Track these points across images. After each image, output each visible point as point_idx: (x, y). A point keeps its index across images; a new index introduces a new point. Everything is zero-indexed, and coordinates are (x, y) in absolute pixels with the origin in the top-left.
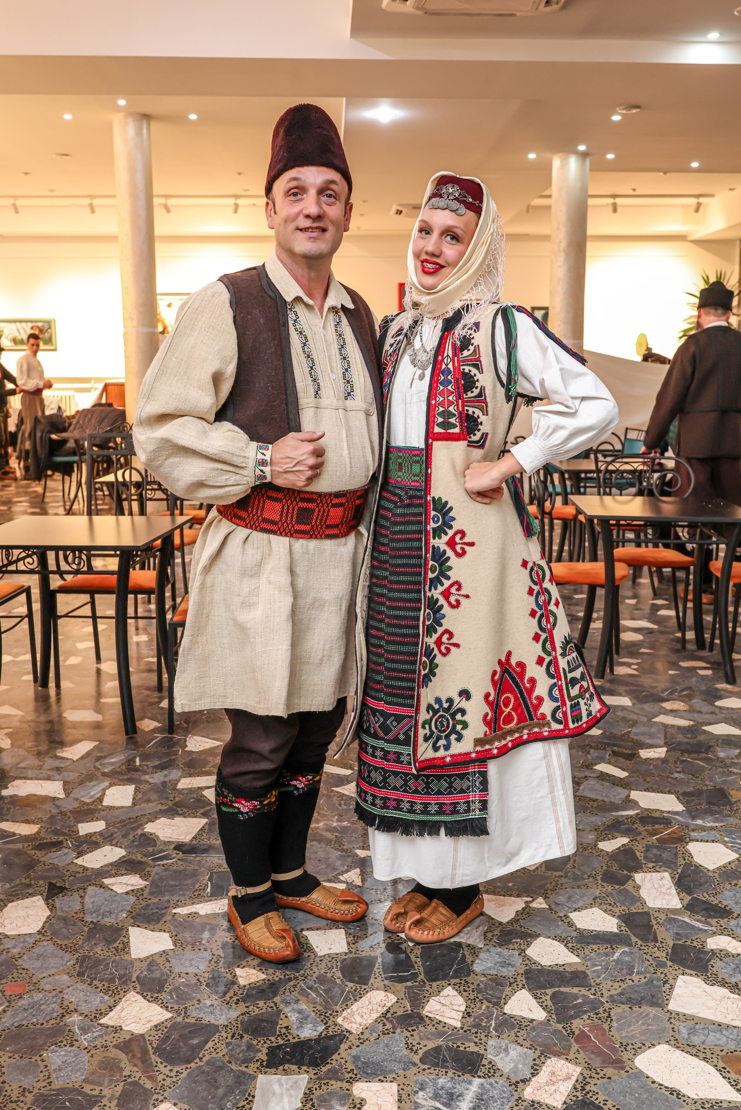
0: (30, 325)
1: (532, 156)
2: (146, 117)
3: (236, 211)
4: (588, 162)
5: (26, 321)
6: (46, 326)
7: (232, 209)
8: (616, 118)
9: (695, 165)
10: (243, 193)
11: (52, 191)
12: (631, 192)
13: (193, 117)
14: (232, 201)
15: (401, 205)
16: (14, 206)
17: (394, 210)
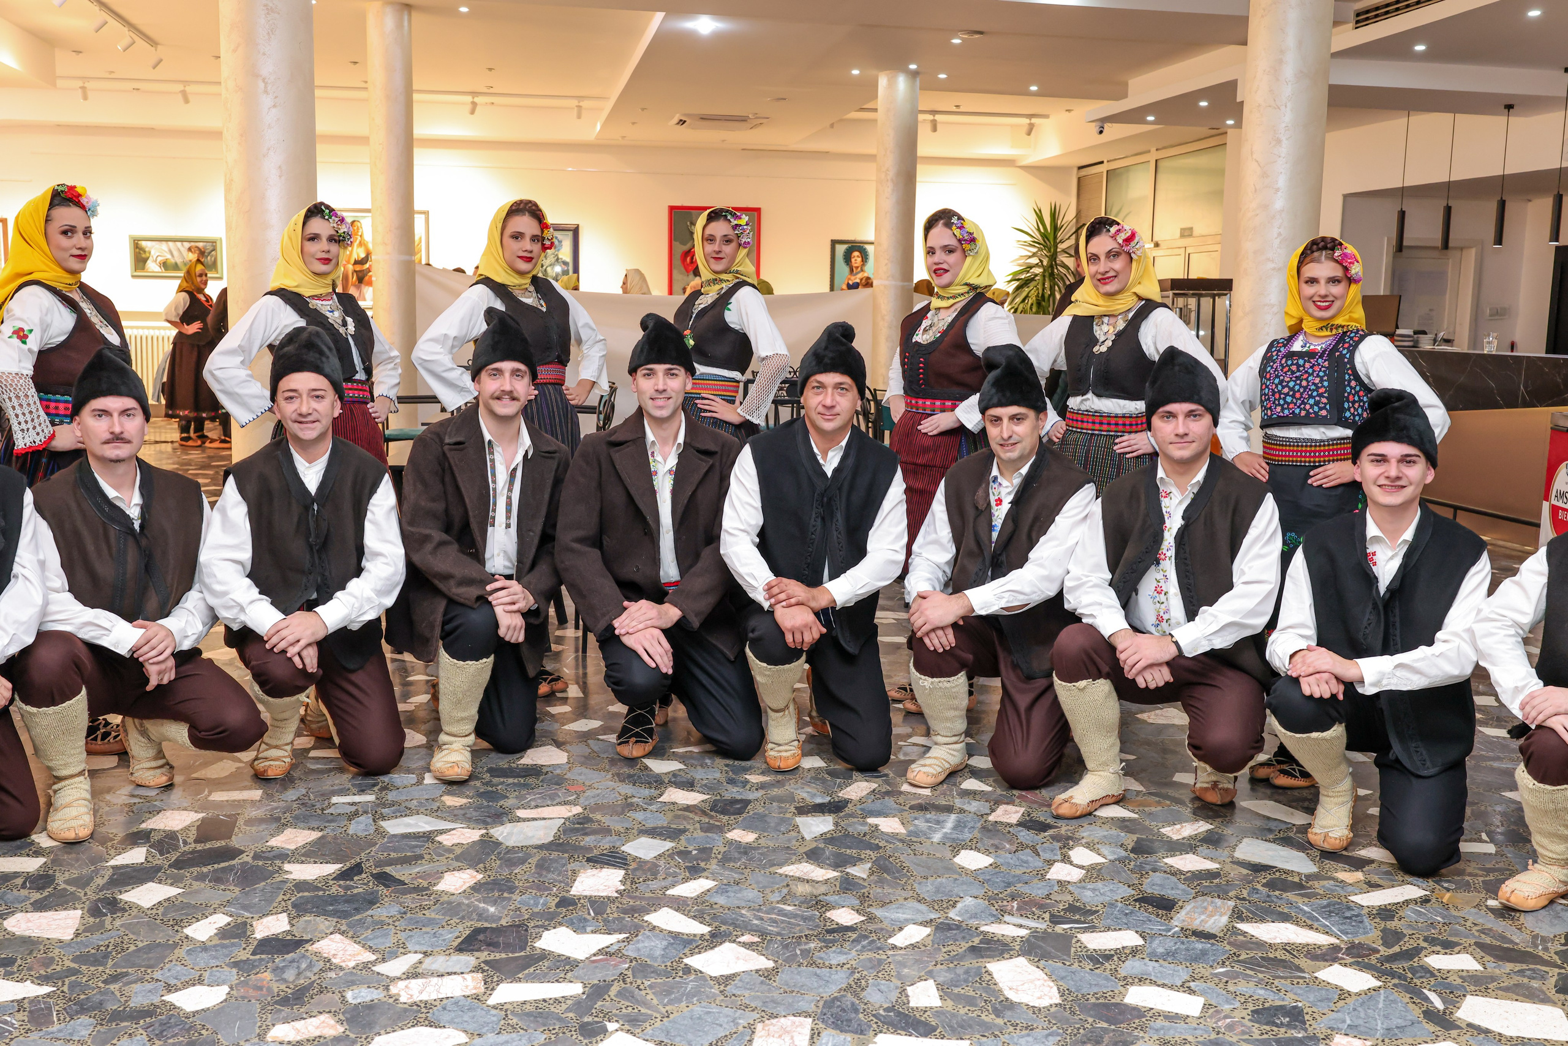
0: (187, 245)
1: (856, 72)
2: (408, 7)
3: (472, 112)
4: (918, 80)
5: (182, 240)
6: (209, 247)
7: (469, 107)
8: (956, 41)
9: (1034, 88)
10: (486, 90)
12: (954, 109)
13: (464, 9)
14: (469, 99)
15: (685, 115)
16: (184, 94)
17: (676, 120)
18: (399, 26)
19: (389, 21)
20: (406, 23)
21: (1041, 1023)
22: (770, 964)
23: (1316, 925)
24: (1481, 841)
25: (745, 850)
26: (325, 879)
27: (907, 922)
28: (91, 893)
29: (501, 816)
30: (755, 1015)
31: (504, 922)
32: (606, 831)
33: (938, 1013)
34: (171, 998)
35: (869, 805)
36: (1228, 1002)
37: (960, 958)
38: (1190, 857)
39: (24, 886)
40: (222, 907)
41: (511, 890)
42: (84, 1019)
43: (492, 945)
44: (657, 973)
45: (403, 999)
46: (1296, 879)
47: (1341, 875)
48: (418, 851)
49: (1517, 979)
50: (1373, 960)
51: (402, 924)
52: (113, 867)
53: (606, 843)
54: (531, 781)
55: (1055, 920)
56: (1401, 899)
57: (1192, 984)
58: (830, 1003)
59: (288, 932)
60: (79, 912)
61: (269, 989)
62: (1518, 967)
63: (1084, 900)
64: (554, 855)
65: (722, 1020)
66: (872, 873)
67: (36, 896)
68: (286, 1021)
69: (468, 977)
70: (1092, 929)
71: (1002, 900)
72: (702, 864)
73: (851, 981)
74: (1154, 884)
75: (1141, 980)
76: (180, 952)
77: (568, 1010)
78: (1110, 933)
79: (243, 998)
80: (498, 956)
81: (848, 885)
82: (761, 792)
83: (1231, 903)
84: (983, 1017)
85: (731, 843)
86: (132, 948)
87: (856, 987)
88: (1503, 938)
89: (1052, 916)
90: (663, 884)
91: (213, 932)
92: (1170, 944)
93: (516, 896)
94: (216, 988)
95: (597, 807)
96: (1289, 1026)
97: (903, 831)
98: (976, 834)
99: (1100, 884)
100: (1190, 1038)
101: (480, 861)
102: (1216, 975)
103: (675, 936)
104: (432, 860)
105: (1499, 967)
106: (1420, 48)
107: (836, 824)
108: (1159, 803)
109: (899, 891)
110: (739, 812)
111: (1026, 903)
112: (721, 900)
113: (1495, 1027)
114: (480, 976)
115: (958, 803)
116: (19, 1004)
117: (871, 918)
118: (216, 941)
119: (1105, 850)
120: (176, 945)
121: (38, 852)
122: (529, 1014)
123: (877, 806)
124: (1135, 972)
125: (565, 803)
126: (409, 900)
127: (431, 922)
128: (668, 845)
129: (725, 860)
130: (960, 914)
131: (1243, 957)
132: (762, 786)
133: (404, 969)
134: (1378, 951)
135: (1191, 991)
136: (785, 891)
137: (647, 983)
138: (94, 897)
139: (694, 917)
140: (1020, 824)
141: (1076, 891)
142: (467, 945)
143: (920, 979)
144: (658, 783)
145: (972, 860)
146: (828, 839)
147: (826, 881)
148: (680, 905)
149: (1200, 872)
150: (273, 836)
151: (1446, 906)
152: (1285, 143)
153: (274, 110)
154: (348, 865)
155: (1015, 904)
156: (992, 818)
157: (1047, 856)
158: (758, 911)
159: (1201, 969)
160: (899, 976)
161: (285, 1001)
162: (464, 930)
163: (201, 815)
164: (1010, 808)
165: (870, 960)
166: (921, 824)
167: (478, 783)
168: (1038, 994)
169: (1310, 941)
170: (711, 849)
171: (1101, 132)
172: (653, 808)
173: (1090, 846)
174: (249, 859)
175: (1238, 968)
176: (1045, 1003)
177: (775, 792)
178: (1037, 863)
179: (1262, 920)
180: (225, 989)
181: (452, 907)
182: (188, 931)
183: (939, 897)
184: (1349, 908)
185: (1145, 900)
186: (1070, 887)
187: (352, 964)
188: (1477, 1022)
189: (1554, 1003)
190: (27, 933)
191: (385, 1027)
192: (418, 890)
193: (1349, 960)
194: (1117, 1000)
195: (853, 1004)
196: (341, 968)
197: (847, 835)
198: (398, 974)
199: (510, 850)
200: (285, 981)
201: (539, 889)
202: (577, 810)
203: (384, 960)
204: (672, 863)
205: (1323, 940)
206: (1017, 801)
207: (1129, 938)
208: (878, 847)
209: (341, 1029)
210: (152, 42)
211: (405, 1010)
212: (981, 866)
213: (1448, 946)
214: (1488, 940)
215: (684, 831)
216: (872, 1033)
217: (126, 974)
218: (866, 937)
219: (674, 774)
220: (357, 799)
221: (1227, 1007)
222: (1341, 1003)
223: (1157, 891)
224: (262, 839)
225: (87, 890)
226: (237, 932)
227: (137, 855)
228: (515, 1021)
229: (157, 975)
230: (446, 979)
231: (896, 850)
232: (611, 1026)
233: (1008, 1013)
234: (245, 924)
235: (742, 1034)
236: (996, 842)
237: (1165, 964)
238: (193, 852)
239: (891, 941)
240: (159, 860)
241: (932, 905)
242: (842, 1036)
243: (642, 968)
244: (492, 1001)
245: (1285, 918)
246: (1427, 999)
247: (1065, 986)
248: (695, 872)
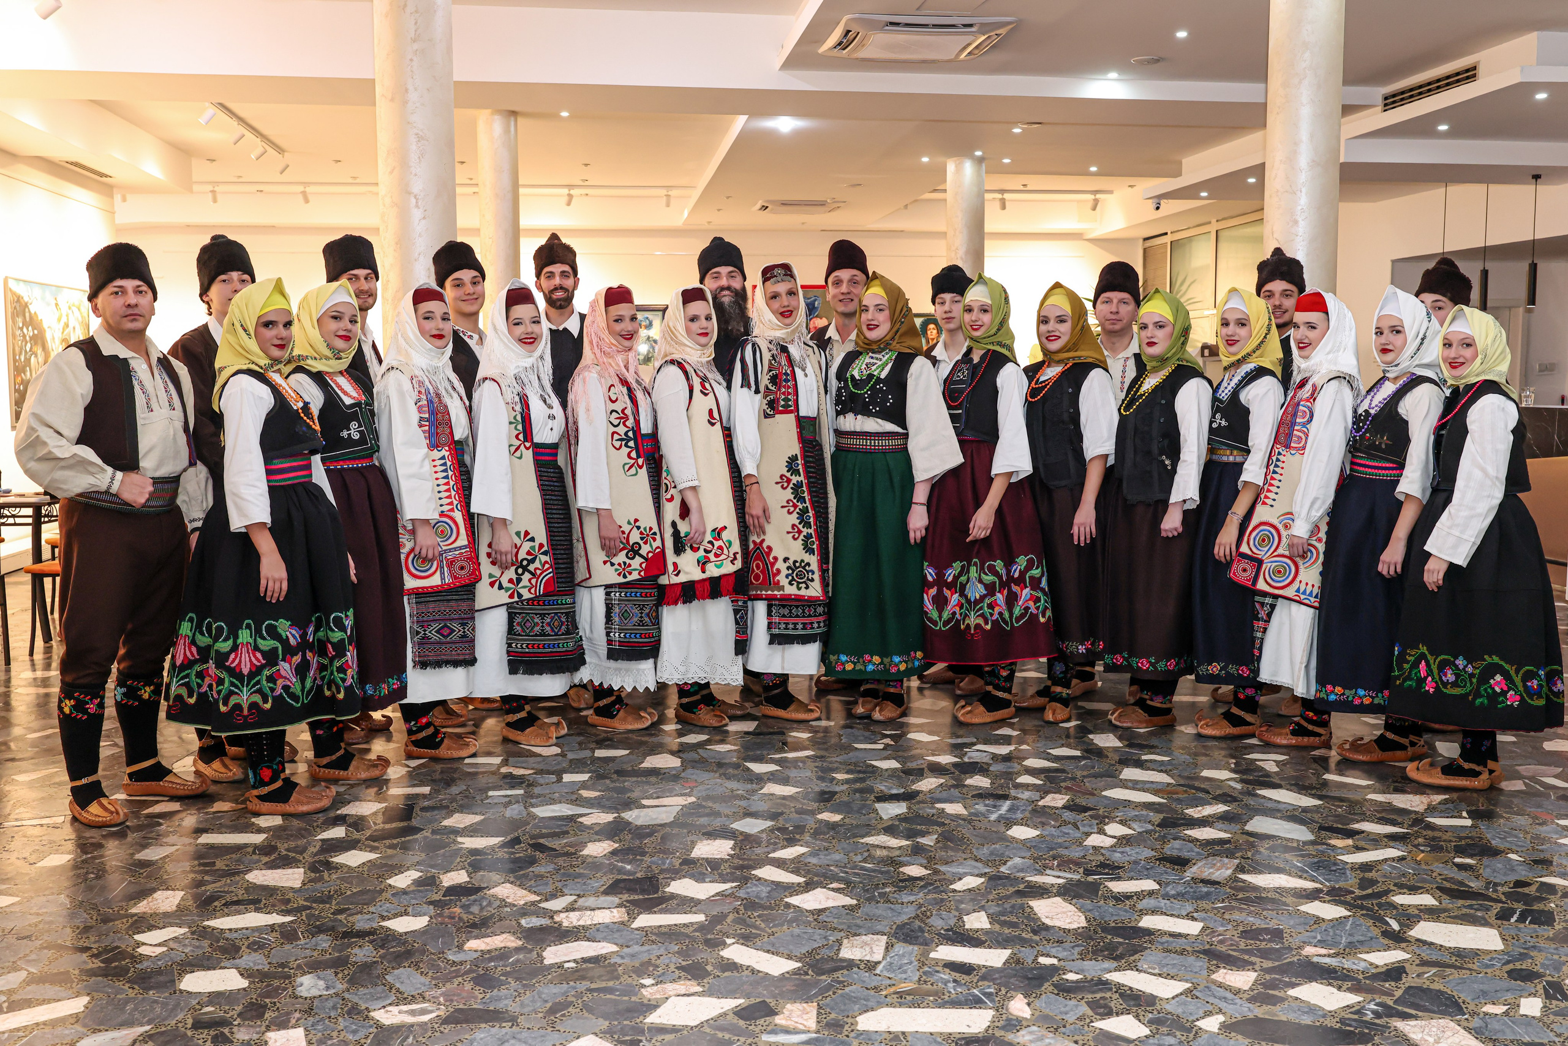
1: (925, 159)
2: (514, 113)
3: (569, 204)
4: (984, 165)
7: (566, 199)
8: (1017, 130)
9: (1093, 169)
10: (582, 183)
11: (355, 178)
12: (1022, 188)
13: (565, 114)
14: (565, 191)
15: (768, 201)
16: (304, 194)
17: (759, 206)
18: (507, 130)
19: (497, 125)
20: (512, 129)
21: (1071, 938)
22: (854, 902)
23: (1305, 875)
24: (1461, 817)
25: (833, 826)
26: (492, 848)
27: (966, 874)
28: (307, 857)
29: (630, 804)
30: (842, 934)
31: (639, 875)
32: (718, 814)
33: (987, 932)
34: (386, 924)
35: (937, 795)
36: (1222, 925)
37: (1007, 897)
38: (1207, 829)
39: (254, 853)
40: (415, 866)
41: (643, 854)
42: (322, 936)
43: (630, 890)
44: (764, 908)
45: (565, 924)
46: (1295, 845)
47: (1333, 842)
48: (565, 829)
49: (1468, 911)
50: (1349, 898)
51: (557, 877)
52: (323, 840)
53: (718, 823)
54: (653, 779)
55: (1088, 873)
56: (1381, 858)
57: (1195, 915)
58: (901, 927)
59: (468, 882)
60: (302, 870)
61: (460, 919)
62: (1469, 902)
63: (1113, 859)
64: (675, 831)
65: (817, 937)
66: (937, 840)
67: (265, 859)
68: (477, 937)
69: (615, 911)
70: (1119, 879)
71: (1045, 859)
72: (798, 837)
73: (918, 912)
74: (1173, 848)
75: (1154, 912)
76: (387, 895)
77: (695, 930)
78: (1133, 882)
79: (441, 924)
80: (636, 897)
81: (917, 850)
82: (845, 787)
83: (1237, 861)
84: (1024, 935)
85: (821, 821)
86: (349, 893)
87: (923, 916)
88: (1462, 884)
89: (1085, 870)
90: (766, 850)
91: (410, 882)
92: (1181, 889)
93: (647, 859)
94: (418, 918)
95: (708, 798)
96: (1270, 941)
97: (965, 812)
98: (1027, 814)
99: (1128, 849)
100: (1188, 948)
101: (616, 835)
102: (1216, 908)
103: (778, 885)
104: (576, 835)
105: (1452, 903)
106: (1443, 128)
107: (909, 808)
108: (1186, 792)
109: (960, 854)
110: (828, 800)
111: (1064, 862)
112: (814, 861)
113: (1438, 941)
114: (623, 910)
115: (1013, 792)
116: (272, 928)
117: (936, 872)
118: (413, 888)
119: (1135, 825)
120: (382, 891)
121: (260, 830)
122: (665, 934)
123: (944, 795)
124: (1150, 906)
125: (682, 795)
126: (561, 861)
127: (580, 875)
128: (769, 823)
129: (816, 834)
130: (1009, 869)
131: (1241, 896)
132: (847, 781)
133: (564, 905)
134: (1353, 893)
135: (1194, 919)
136: (866, 854)
137: (756, 914)
138: (311, 860)
139: (792, 872)
140: (1064, 807)
141: (1107, 854)
142: (612, 889)
143: (974, 911)
144: (760, 779)
145: (1022, 832)
146: (901, 818)
147: (900, 848)
148: (780, 864)
149: (1214, 840)
150: (445, 818)
151: (1419, 863)
152: (1302, 223)
153: (423, 222)
154: (509, 838)
155: (1056, 863)
156: (1041, 803)
157: (1086, 829)
158: (845, 867)
159: (1204, 904)
160: (957, 909)
161: (474, 926)
162: (608, 880)
163: (384, 805)
164: (1057, 796)
165: (935, 899)
166: (980, 807)
167: (608, 781)
168: (1068, 921)
169: (1298, 886)
170: (805, 826)
171: (1158, 208)
172: (756, 798)
173: (1123, 822)
174: (428, 834)
175: (1234, 904)
176: (1075, 926)
177: (858, 785)
178: (1078, 835)
179: (1260, 872)
180: (427, 918)
181: (595, 865)
182: (390, 881)
183: (993, 857)
184: (1335, 864)
185: (1164, 859)
186: (1102, 851)
187: (522, 902)
188: (1424, 938)
189: (1491, 926)
190: (265, 883)
191: (554, 942)
192: (567, 854)
193: (1328, 898)
194: (1133, 924)
195: (920, 927)
196: (514, 905)
197: (918, 816)
198: (559, 908)
199: (638, 828)
200: (472, 913)
201: (664, 852)
202: (692, 799)
203: (547, 900)
204: (773, 836)
205: (1309, 885)
206: (1064, 791)
207: (1149, 885)
208: (944, 824)
209: (520, 943)
210: (280, 150)
211: (568, 931)
212: (1030, 836)
213: (1413, 889)
214: (1447, 885)
215: (782, 814)
216: (934, 945)
217: (349, 909)
218: (932, 884)
219: (772, 773)
220: (509, 792)
221: (1221, 929)
222: (1316, 926)
223: (1175, 853)
224: (436, 820)
225: (305, 855)
226: (428, 882)
227: (338, 832)
228: (654, 938)
229: (372, 909)
230: (597, 912)
231: (959, 825)
232: (729, 941)
233: (1044, 933)
234: (434, 877)
235: (832, 946)
236: (1043, 820)
237: (1175, 901)
238: (383, 830)
239: (952, 887)
240: (356, 835)
241: (986, 864)
242: (911, 947)
243: (751, 905)
244: (634, 926)
245: (1279, 871)
246: (1387, 924)
247: (1090, 915)
248: (791, 842)
